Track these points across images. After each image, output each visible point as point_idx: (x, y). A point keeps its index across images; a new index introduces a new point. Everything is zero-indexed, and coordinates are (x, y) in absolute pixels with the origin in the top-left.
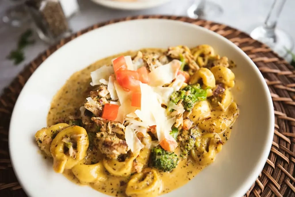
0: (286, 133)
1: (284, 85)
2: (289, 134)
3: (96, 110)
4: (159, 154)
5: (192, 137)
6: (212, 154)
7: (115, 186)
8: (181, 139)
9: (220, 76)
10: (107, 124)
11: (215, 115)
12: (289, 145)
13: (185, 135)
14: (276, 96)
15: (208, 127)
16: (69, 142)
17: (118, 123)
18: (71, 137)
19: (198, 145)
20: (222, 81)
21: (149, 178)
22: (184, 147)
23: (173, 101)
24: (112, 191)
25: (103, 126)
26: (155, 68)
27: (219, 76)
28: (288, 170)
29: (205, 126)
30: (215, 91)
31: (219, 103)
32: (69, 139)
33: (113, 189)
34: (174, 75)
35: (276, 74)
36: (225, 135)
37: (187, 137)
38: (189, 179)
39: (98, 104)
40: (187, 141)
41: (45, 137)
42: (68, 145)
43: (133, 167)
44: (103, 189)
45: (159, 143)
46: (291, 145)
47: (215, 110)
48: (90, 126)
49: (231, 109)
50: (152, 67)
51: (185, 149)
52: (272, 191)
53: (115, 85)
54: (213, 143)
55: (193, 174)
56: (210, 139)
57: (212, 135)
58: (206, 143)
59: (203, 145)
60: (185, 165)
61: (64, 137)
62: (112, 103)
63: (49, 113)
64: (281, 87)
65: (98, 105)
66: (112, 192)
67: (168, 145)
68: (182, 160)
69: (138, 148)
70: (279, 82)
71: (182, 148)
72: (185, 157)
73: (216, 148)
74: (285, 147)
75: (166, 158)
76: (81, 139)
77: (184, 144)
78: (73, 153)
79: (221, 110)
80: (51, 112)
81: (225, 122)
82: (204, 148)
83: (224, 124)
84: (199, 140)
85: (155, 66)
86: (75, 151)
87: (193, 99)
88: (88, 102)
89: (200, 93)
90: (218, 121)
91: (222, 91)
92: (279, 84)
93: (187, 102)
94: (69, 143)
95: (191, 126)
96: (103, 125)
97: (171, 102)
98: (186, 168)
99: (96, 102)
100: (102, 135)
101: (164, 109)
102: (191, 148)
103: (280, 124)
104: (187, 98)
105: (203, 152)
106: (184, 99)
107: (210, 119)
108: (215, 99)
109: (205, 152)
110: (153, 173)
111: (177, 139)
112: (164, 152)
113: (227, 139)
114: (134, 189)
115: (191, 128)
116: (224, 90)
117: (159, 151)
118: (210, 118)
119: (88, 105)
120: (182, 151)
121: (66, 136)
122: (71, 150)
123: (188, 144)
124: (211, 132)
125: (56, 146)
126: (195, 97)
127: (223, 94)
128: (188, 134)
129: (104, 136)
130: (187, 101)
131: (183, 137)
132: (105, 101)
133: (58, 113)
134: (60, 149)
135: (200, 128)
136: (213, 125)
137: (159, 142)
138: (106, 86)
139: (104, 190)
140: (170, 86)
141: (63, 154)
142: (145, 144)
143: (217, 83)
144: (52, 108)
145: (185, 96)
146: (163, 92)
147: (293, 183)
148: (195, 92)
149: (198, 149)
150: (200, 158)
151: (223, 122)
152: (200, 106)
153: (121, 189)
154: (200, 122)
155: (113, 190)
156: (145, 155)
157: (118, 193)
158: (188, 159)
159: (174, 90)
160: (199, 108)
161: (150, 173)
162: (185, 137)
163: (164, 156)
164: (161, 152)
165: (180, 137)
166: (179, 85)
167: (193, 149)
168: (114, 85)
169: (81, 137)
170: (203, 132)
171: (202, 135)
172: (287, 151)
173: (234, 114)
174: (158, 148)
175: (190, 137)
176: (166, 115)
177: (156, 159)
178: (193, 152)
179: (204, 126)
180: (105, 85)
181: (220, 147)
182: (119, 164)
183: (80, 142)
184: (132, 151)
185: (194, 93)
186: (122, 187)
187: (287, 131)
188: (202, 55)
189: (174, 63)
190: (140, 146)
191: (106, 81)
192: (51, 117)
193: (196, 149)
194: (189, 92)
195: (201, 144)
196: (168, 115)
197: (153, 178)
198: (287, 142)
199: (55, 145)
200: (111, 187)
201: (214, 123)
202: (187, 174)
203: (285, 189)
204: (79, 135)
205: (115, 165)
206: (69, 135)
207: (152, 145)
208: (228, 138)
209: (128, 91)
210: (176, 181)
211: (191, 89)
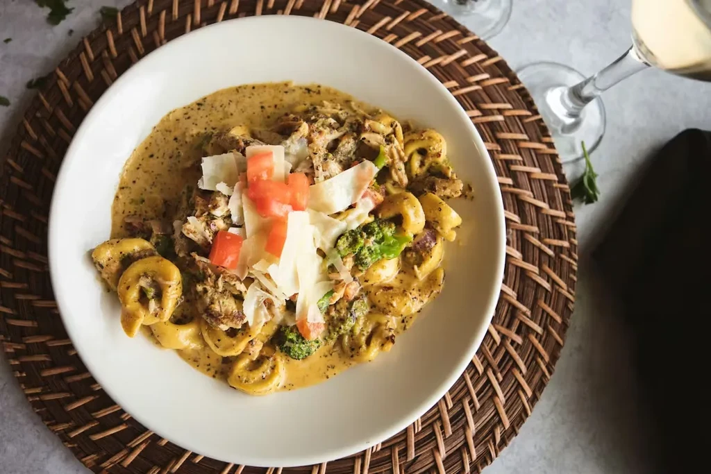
0: (499, 327)
1: (540, 239)
2: (504, 330)
3: (202, 238)
4: (292, 341)
5: (351, 315)
6: (374, 353)
7: (213, 361)
8: (333, 313)
9: (436, 219)
10: (218, 277)
11: (401, 281)
12: (495, 347)
13: (341, 309)
14: (517, 254)
15: (382, 304)
16: (150, 286)
17: (236, 281)
18: (154, 279)
19: (357, 331)
20: (436, 227)
21: (266, 367)
22: (334, 327)
23: (339, 252)
24: (207, 367)
25: (209, 278)
26: (326, 178)
27: (434, 218)
28: (475, 386)
29: (379, 301)
30: (418, 243)
31: (416, 267)
32: (149, 280)
33: (209, 365)
34: (355, 197)
35: (538, 209)
36: (405, 321)
37: (343, 312)
38: (328, 377)
39: (207, 231)
40: (342, 320)
41: (109, 260)
42: (147, 291)
43: (247, 347)
44: (195, 361)
45: (297, 323)
46: (498, 347)
47: (405, 273)
48: (187, 262)
49: (432, 279)
50: (320, 174)
51: (334, 330)
52: (438, 409)
53: (244, 198)
54: (380, 336)
55: (336, 371)
56: (378, 325)
57: (383, 319)
58: (370, 330)
59: (365, 333)
60: (327, 353)
61: (142, 274)
62: (233, 230)
63: (117, 197)
64: (535, 241)
65: (207, 233)
66: (209, 370)
67: (309, 331)
68: (326, 345)
69: (261, 322)
70: (535, 229)
71: (331, 328)
72: (332, 343)
73: (383, 345)
74: (488, 348)
75: (299, 348)
76: (170, 290)
77: (335, 322)
78: (155, 310)
79: (416, 277)
80: (120, 197)
81: (413, 304)
82: (363, 339)
83: (409, 307)
84: (361, 322)
85: (327, 173)
86: (159, 306)
87: (374, 256)
88: (189, 223)
89: (389, 245)
90: (401, 301)
91: (429, 247)
92: (533, 234)
93: (362, 259)
94: (148, 288)
95: (356, 293)
96: (210, 276)
97: (335, 252)
98: (328, 358)
99: (204, 224)
100: (205, 291)
101: (319, 260)
102: (345, 332)
103: (499, 309)
104: (365, 251)
105: (360, 347)
106: (360, 252)
107: (391, 291)
108: (412, 255)
109: (364, 347)
110: (275, 360)
111: (328, 309)
112: (300, 340)
113: (405, 328)
114: (241, 381)
115: (356, 298)
116: (433, 244)
117: (292, 336)
118: (390, 288)
119: (188, 230)
120: (330, 333)
121: (146, 275)
122: (153, 305)
123: (342, 327)
124: (385, 312)
125: (128, 288)
126: (379, 251)
127: (428, 252)
128: (347, 309)
129: (209, 294)
130: (364, 257)
131: (338, 311)
132: (220, 224)
133: (132, 201)
134: (134, 294)
135: (370, 300)
136: (392, 305)
137: (295, 321)
138: (227, 199)
139: (196, 364)
140: (342, 217)
141: (138, 304)
142: (273, 315)
143: (428, 225)
144: (122, 188)
145: (362, 248)
146: (326, 227)
147: (472, 405)
148: (383, 239)
149: (354, 337)
150: (353, 353)
151: (409, 303)
152: (383, 267)
153: (222, 369)
154: (373, 290)
155: (209, 367)
156: (271, 330)
157: (216, 372)
158: (334, 346)
159: (348, 226)
160: (379, 271)
161: (271, 359)
162: (341, 311)
163: (297, 345)
164: (295, 339)
165: (334, 309)
166: (359, 218)
167: (347, 334)
168: (241, 198)
169: (170, 286)
170: (371, 308)
171: (370, 312)
172: (488, 356)
173: (432, 291)
174: (291, 331)
175: (349, 315)
176: (321, 272)
177: (285, 346)
178: (346, 339)
179: (377, 301)
180: (225, 196)
181: (389, 347)
182: (226, 340)
183: (168, 295)
184: (250, 324)
185: (379, 242)
186: (224, 365)
187: (502, 325)
188: (423, 152)
189: (363, 167)
190: (264, 316)
191: (228, 187)
192: (121, 208)
193: (352, 336)
194: (373, 239)
195: (362, 330)
196: (323, 272)
197: (273, 368)
198: (494, 342)
199: (126, 286)
200: (208, 361)
201: (395, 304)
202: (326, 368)
203: (457, 409)
204: (167, 283)
205: (219, 340)
206: (150, 274)
207: (284, 320)
208: (407, 327)
209: (265, 217)
210: (307, 376)
211: (378, 233)
